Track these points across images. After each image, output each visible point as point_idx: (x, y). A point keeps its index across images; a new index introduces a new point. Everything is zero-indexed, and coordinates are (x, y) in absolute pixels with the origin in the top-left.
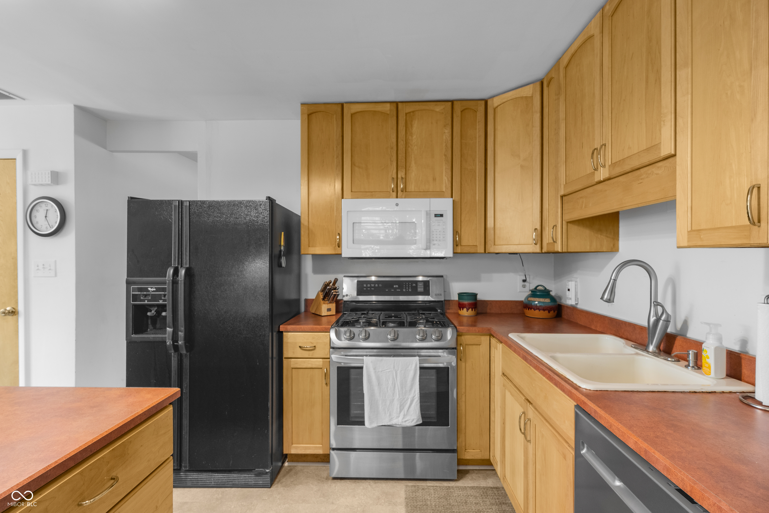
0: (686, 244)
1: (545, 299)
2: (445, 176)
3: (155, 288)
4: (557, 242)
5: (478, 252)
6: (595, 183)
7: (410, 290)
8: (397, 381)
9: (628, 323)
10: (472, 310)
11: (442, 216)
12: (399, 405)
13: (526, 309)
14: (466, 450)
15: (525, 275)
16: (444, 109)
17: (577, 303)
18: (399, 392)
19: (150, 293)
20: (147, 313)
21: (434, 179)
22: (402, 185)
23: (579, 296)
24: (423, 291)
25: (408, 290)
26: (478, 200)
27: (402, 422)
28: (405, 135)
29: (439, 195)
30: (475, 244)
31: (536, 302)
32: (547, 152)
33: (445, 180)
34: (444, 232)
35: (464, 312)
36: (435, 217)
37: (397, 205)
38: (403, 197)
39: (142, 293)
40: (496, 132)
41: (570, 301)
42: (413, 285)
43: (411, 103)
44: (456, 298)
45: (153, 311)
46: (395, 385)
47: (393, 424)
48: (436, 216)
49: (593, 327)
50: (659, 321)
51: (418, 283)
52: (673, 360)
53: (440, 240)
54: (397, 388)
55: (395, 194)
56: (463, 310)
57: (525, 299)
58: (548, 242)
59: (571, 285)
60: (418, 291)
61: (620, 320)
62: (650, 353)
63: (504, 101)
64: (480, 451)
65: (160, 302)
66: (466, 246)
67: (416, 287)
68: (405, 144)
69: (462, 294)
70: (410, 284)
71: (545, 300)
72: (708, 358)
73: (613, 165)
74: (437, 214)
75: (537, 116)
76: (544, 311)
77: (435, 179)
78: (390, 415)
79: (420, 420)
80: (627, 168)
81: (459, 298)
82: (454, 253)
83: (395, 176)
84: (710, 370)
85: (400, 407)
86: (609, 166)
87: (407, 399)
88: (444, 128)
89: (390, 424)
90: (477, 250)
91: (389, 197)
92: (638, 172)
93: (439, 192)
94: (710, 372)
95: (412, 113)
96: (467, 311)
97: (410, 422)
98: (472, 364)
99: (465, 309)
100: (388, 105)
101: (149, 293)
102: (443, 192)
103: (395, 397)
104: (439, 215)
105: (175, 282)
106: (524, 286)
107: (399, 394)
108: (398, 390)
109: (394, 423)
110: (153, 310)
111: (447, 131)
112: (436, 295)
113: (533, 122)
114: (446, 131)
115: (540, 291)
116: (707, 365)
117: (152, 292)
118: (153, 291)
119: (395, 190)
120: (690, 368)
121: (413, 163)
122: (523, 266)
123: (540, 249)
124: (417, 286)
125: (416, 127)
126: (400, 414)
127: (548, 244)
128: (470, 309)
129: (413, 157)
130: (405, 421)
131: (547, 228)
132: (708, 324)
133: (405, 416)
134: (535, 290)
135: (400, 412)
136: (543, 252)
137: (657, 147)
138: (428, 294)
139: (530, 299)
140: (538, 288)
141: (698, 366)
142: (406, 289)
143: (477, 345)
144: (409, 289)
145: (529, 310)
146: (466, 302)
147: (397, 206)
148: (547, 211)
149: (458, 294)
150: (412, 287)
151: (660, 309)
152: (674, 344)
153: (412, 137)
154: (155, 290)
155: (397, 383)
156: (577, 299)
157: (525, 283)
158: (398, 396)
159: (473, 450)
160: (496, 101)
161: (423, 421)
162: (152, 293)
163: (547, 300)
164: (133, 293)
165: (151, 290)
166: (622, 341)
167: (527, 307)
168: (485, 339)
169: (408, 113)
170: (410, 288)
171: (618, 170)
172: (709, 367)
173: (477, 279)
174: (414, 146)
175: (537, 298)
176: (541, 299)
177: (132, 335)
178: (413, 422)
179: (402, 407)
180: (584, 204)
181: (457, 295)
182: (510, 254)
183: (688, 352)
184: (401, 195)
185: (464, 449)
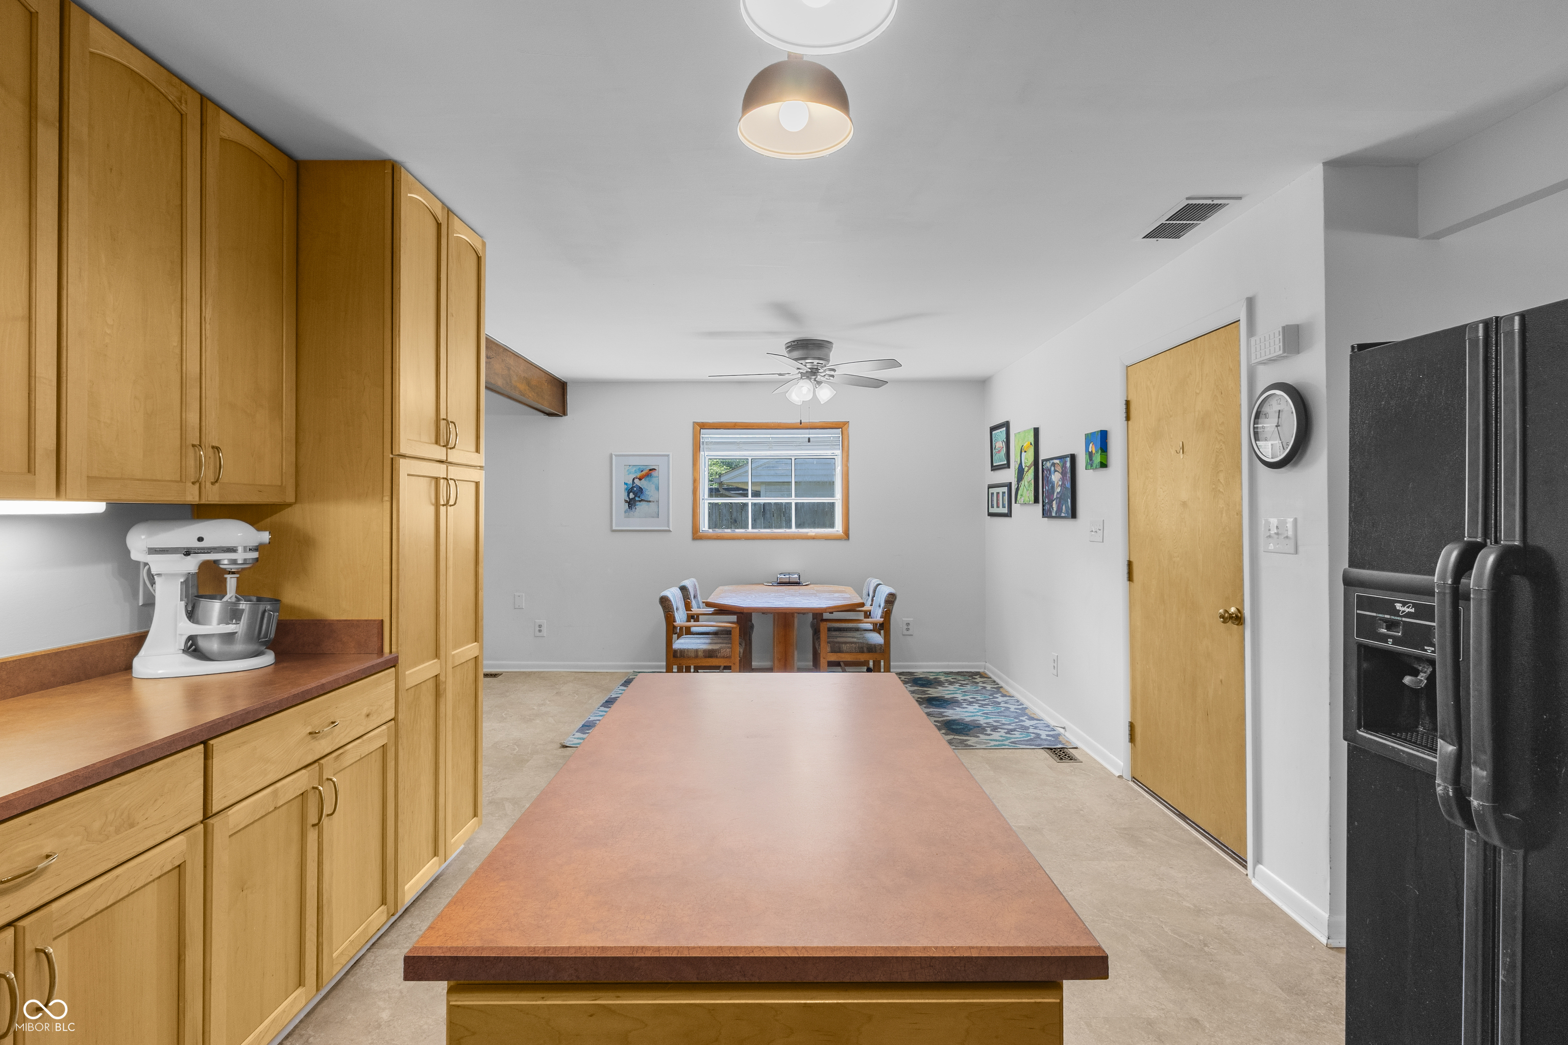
3: (1414, 605)
19: (1399, 618)
20: (1403, 678)
39: (1380, 615)
45: (1422, 674)
65: (1426, 651)
101: (1396, 618)
105: (1458, 595)
110: (1421, 672)
117: (1405, 616)
118: (1409, 615)
154: (1413, 610)
162: (1404, 619)
164: (1358, 612)
165: (1403, 609)
177: (1359, 728)
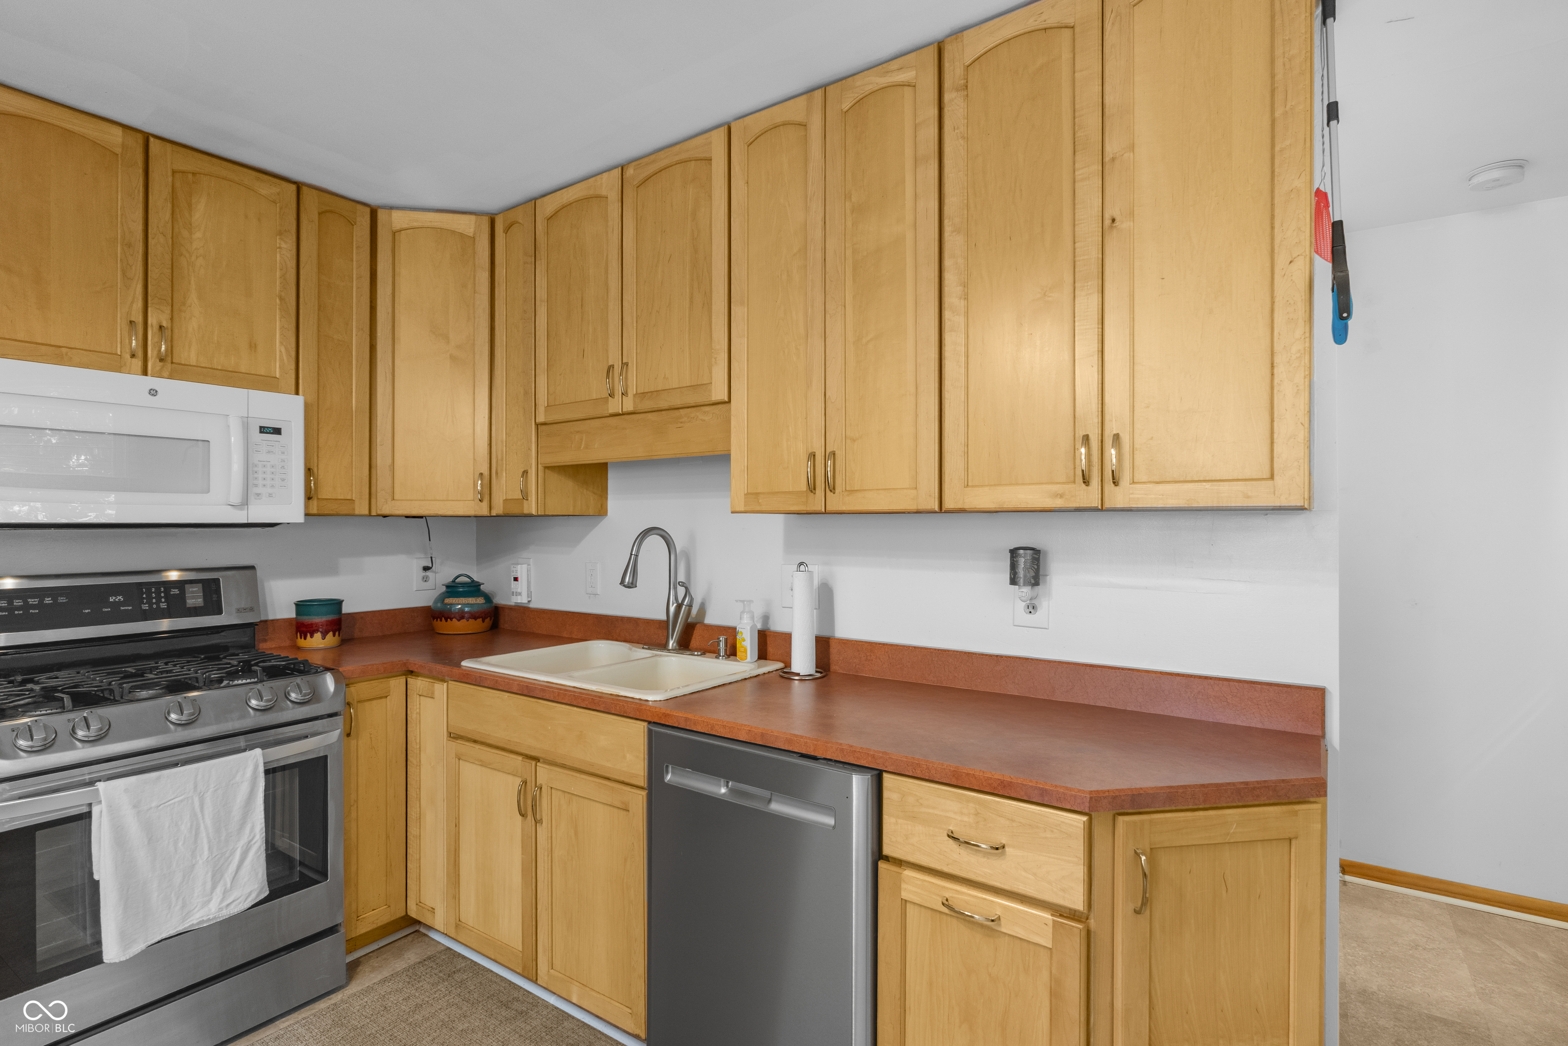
0: (742, 509)
1: (476, 598)
2: (281, 343)
4: (529, 499)
5: (357, 512)
6: (608, 415)
7: (163, 605)
8: (203, 819)
9: (627, 617)
10: (334, 635)
11: (277, 431)
12: (210, 874)
13: (441, 620)
14: (358, 917)
15: (431, 557)
16: (278, 194)
17: (530, 599)
18: (209, 842)
21: (250, 346)
22: (165, 344)
23: (532, 589)
24: (202, 605)
25: (158, 606)
26: (356, 408)
27: (220, 909)
28: (170, 222)
29: (267, 383)
30: (349, 497)
31: (459, 604)
32: (505, 344)
33: (281, 351)
34: (283, 467)
35: (316, 641)
36: (261, 432)
37: (153, 392)
38: (166, 374)
40: (396, 278)
41: (519, 597)
42: (172, 593)
43: (189, 151)
44: (291, 614)
46: (198, 829)
47: (193, 925)
48: (263, 430)
49: (565, 635)
50: (682, 607)
51: (187, 586)
52: (699, 653)
53: (272, 486)
54: (203, 834)
55: (137, 363)
56: (312, 636)
57: (436, 602)
58: (504, 499)
59: (521, 571)
60: (188, 606)
61: (613, 616)
62: (672, 651)
63: (415, 224)
64: (387, 906)
66: (329, 499)
67: (182, 597)
68: (170, 247)
69: (308, 603)
70: (162, 589)
71: (476, 601)
72: (744, 640)
73: (641, 395)
74: (264, 427)
75: (484, 276)
76: (476, 620)
77: (256, 347)
78: (184, 906)
79: (264, 889)
80: (663, 404)
81: (298, 613)
82: (307, 515)
83: (139, 319)
84: (746, 654)
85: (213, 876)
86: (635, 396)
87: (233, 852)
88: (278, 237)
89: (185, 928)
90: (354, 509)
91: (118, 367)
92: (676, 413)
93: (264, 376)
94: (746, 657)
95: (190, 176)
96: (324, 638)
97: (240, 903)
98: (371, 738)
99: (318, 636)
100: (118, 131)
102: (276, 377)
103: (198, 858)
104: (270, 430)
106: (425, 579)
107: (209, 848)
108: (208, 838)
109: (195, 922)
111: (288, 245)
112: (238, 611)
113: (475, 284)
114: (283, 245)
115: (464, 584)
116: (742, 650)
119: (140, 354)
120: (721, 658)
121: (193, 298)
122: (430, 540)
123: (489, 509)
124: (185, 594)
125: (201, 211)
126: (212, 893)
127: (506, 501)
128: (331, 634)
129: (192, 282)
130: (228, 905)
131: (504, 474)
132: (743, 601)
133: (225, 893)
134: (453, 584)
135: (214, 888)
136: (494, 513)
137: (704, 386)
138: (220, 612)
139: (447, 601)
140: (459, 580)
141: (732, 652)
142: (151, 604)
143: (381, 698)
144: (159, 602)
145: (446, 621)
146: (319, 619)
147: (150, 393)
148: (504, 445)
149: (295, 604)
150: (167, 596)
151: (681, 591)
152: (692, 635)
153: (191, 233)
155: (204, 822)
156: (529, 594)
157: (428, 573)
158: (206, 853)
159: (373, 910)
160: (399, 220)
161: (270, 891)
163: (480, 600)
166: (627, 645)
167: (443, 616)
168: (396, 684)
169: (179, 172)
170: (163, 600)
171: (648, 404)
172: (746, 651)
173: (331, 570)
174: (197, 257)
175: (461, 599)
176: (470, 599)
178: (250, 899)
179: (217, 876)
180: (583, 443)
181: (294, 607)
182: (407, 517)
183: (719, 639)
184: (158, 368)
185: (355, 917)
